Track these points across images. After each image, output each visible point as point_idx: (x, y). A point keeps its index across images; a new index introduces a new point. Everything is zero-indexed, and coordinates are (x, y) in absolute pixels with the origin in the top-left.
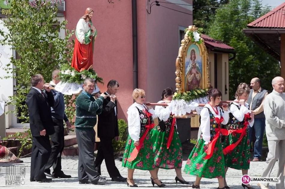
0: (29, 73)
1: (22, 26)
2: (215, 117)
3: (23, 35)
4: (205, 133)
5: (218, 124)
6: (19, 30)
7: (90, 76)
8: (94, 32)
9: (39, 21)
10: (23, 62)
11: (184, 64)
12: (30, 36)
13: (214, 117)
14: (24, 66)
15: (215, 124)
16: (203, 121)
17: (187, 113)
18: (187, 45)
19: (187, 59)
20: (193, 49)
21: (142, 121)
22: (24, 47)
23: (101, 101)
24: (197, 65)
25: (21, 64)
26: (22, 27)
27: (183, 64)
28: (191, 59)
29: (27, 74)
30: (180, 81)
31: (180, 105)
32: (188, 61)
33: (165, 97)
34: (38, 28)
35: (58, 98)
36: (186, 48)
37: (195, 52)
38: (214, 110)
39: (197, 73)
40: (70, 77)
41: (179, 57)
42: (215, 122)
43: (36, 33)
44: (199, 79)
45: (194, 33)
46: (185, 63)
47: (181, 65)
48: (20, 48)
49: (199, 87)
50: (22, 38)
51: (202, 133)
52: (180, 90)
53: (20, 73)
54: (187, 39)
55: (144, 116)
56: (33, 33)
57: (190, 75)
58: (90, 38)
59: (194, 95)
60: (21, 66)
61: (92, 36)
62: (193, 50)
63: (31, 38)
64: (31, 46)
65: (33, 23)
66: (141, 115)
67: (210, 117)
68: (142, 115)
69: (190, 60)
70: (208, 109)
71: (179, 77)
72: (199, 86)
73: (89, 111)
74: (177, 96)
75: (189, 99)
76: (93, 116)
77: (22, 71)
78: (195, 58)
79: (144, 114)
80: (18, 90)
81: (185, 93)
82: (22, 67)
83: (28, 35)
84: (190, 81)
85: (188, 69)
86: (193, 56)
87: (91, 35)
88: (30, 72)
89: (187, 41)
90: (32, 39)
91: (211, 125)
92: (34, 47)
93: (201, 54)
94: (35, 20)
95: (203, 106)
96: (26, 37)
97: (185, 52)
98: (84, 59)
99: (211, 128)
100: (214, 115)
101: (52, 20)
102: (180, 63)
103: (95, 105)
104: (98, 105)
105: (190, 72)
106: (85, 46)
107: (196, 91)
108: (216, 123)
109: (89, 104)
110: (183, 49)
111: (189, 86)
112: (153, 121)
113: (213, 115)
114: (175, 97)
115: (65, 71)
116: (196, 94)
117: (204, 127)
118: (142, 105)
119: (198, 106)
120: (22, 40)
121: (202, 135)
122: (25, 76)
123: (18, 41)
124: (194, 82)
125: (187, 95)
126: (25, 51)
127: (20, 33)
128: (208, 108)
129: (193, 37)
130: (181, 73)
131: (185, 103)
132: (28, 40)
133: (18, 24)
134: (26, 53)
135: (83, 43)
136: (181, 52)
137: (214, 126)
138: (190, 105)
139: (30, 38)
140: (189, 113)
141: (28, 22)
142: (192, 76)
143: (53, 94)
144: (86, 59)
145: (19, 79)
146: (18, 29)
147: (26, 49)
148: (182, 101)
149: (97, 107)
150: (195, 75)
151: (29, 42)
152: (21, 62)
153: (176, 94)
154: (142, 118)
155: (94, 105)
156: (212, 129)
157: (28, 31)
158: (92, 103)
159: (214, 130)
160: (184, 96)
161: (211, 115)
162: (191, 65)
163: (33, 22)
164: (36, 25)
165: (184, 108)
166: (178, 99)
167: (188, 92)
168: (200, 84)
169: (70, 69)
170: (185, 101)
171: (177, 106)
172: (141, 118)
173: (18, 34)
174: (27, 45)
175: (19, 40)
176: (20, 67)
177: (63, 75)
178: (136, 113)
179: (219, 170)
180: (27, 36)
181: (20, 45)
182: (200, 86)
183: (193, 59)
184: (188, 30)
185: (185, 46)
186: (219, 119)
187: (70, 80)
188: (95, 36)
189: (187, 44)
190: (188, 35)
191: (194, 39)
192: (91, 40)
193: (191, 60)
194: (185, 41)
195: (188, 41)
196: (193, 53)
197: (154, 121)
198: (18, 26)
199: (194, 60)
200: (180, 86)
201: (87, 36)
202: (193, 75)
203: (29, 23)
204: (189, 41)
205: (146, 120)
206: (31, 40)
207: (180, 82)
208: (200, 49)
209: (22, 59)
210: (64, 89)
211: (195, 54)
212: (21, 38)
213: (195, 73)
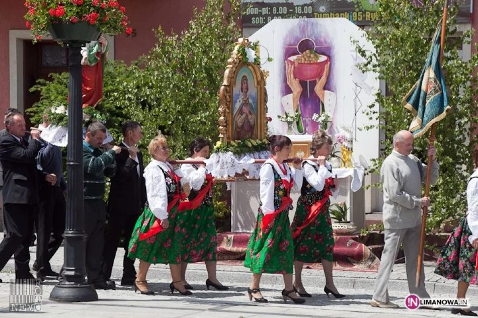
0: (405, 120)
1: (396, 40)
2: (283, 179)
3: (398, 55)
4: (267, 203)
5: (287, 190)
6: (391, 47)
7: (96, 116)
8: (104, 47)
9: (427, 31)
10: (397, 101)
11: (232, 97)
12: (410, 56)
13: (280, 180)
14: (398, 107)
15: (281, 190)
16: (264, 185)
17: (236, 173)
18: (236, 67)
19: (237, 90)
20: (246, 75)
21: (169, 188)
22: (398, 76)
23: (109, 157)
24: (251, 101)
25: (392, 105)
26: (398, 42)
27: (230, 96)
28: (242, 89)
29: (403, 122)
30: (226, 122)
31: (225, 160)
32: (238, 93)
33: (195, 152)
34: (424, 42)
35: (49, 152)
36: (235, 72)
37: (247, 80)
38: (280, 167)
39: (251, 113)
40: (63, 118)
41: (225, 85)
42: (282, 187)
43: (420, 51)
44: (252, 123)
45: (246, 49)
46: (234, 95)
47: (228, 97)
48: (393, 78)
49: (253, 136)
50: (396, 60)
51: (261, 205)
52: (225, 137)
53: (391, 119)
54: (236, 59)
55: (171, 180)
56: (416, 51)
57: (240, 115)
58: (98, 56)
59: (247, 146)
60: (393, 108)
61: (101, 51)
62: (244, 77)
63: (412, 59)
64: (411, 74)
65: (416, 34)
66: (167, 178)
67: (275, 179)
68: (169, 178)
69: (240, 91)
70: (271, 167)
71: (224, 116)
72: (252, 134)
73: (88, 172)
74: (221, 147)
75: (240, 151)
76: (97, 180)
77: (394, 116)
78: (247, 89)
79: (170, 178)
80: (386, 148)
81: (233, 143)
82: (394, 110)
83: (406, 54)
84: (240, 124)
85: (237, 106)
86: (245, 86)
87: (99, 51)
88: (408, 117)
89: (236, 60)
90: (412, 62)
91: (276, 192)
92: (416, 76)
93: (256, 84)
94: (419, 30)
95: (263, 162)
96: (402, 58)
97: (233, 77)
98: (88, 89)
99: (275, 196)
100: (281, 176)
101: (448, 29)
102: (226, 94)
103: (99, 162)
104: (103, 162)
105: (241, 111)
106: (89, 68)
107: (250, 141)
108: (284, 188)
109: (89, 161)
110: (230, 72)
111: (238, 133)
112: (182, 189)
113: (279, 175)
114: (218, 149)
115: (57, 108)
116: (250, 145)
117: (265, 195)
118: (165, 163)
119: (254, 162)
120: (396, 64)
121: (262, 207)
122: (400, 125)
123: (389, 65)
124: (246, 127)
125: (236, 145)
126: (400, 82)
127: (394, 52)
128: (272, 165)
129: (246, 55)
130: (227, 110)
131: (233, 157)
132: (406, 64)
133: (390, 36)
134: (401, 86)
135: (84, 63)
136: (228, 77)
137: (281, 193)
138: (242, 161)
139: (410, 59)
140: (239, 174)
141: (407, 33)
142: (242, 117)
143: (42, 145)
144: (90, 89)
145: (389, 130)
146: (390, 45)
147: (402, 79)
148: (230, 154)
149: (101, 165)
150: (247, 116)
151: (408, 67)
152: (394, 101)
153: (219, 144)
154: (169, 183)
155: (97, 162)
156: (277, 198)
157: (407, 48)
158: (94, 159)
159: (280, 199)
160: (231, 147)
161: (277, 176)
162: (241, 100)
163: (416, 32)
164: (422, 38)
165: (233, 166)
166: (222, 151)
167: (237, 141)
168: (254, 131)
169: (64, 105)
170: (234, 154)
171: (220, 163)
172: (167, 183)
173: (389, 54)
174: (404, 73)
175: (392, 63)
176: (391, 109)
177: (53, 114)
178: (160, 176)
179: (282, 261)
180: (404, 57)
181: (392, 71)
182: (254, 134)
183: (245, 90)
184: (237, 44)
185: (234, 69)
186: (287, 182)
187: (63, 123)
188: (106, 52)
189: (237, 65)
190: (238, 51)
191: (247, 58)
192: (99, 59)
193: (242, 91)
194: (234, 61)
195: (238, 62)
196: (245, 81)
197: (184, 189)
198: (390, 39)
199: (246, 93)
200: (226, 130)
201: (92, 53)
202: (244, 115)
203: (409, 35)
204: (240, 62)
205: (174, 186)
206: (411, 64)
207: (225, 124)
208: (255, 76)
209: (395, 96)
210: (55, 136)
211: (247, 83)
212: (394, 60)
213: (247, 112)
